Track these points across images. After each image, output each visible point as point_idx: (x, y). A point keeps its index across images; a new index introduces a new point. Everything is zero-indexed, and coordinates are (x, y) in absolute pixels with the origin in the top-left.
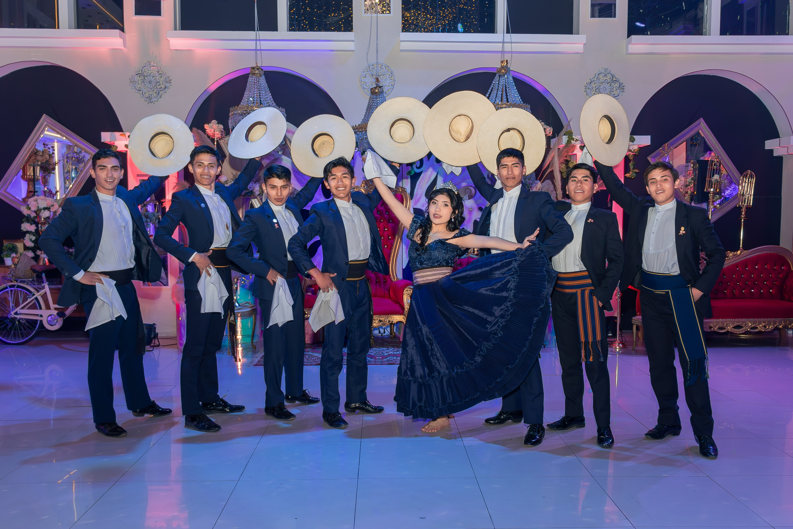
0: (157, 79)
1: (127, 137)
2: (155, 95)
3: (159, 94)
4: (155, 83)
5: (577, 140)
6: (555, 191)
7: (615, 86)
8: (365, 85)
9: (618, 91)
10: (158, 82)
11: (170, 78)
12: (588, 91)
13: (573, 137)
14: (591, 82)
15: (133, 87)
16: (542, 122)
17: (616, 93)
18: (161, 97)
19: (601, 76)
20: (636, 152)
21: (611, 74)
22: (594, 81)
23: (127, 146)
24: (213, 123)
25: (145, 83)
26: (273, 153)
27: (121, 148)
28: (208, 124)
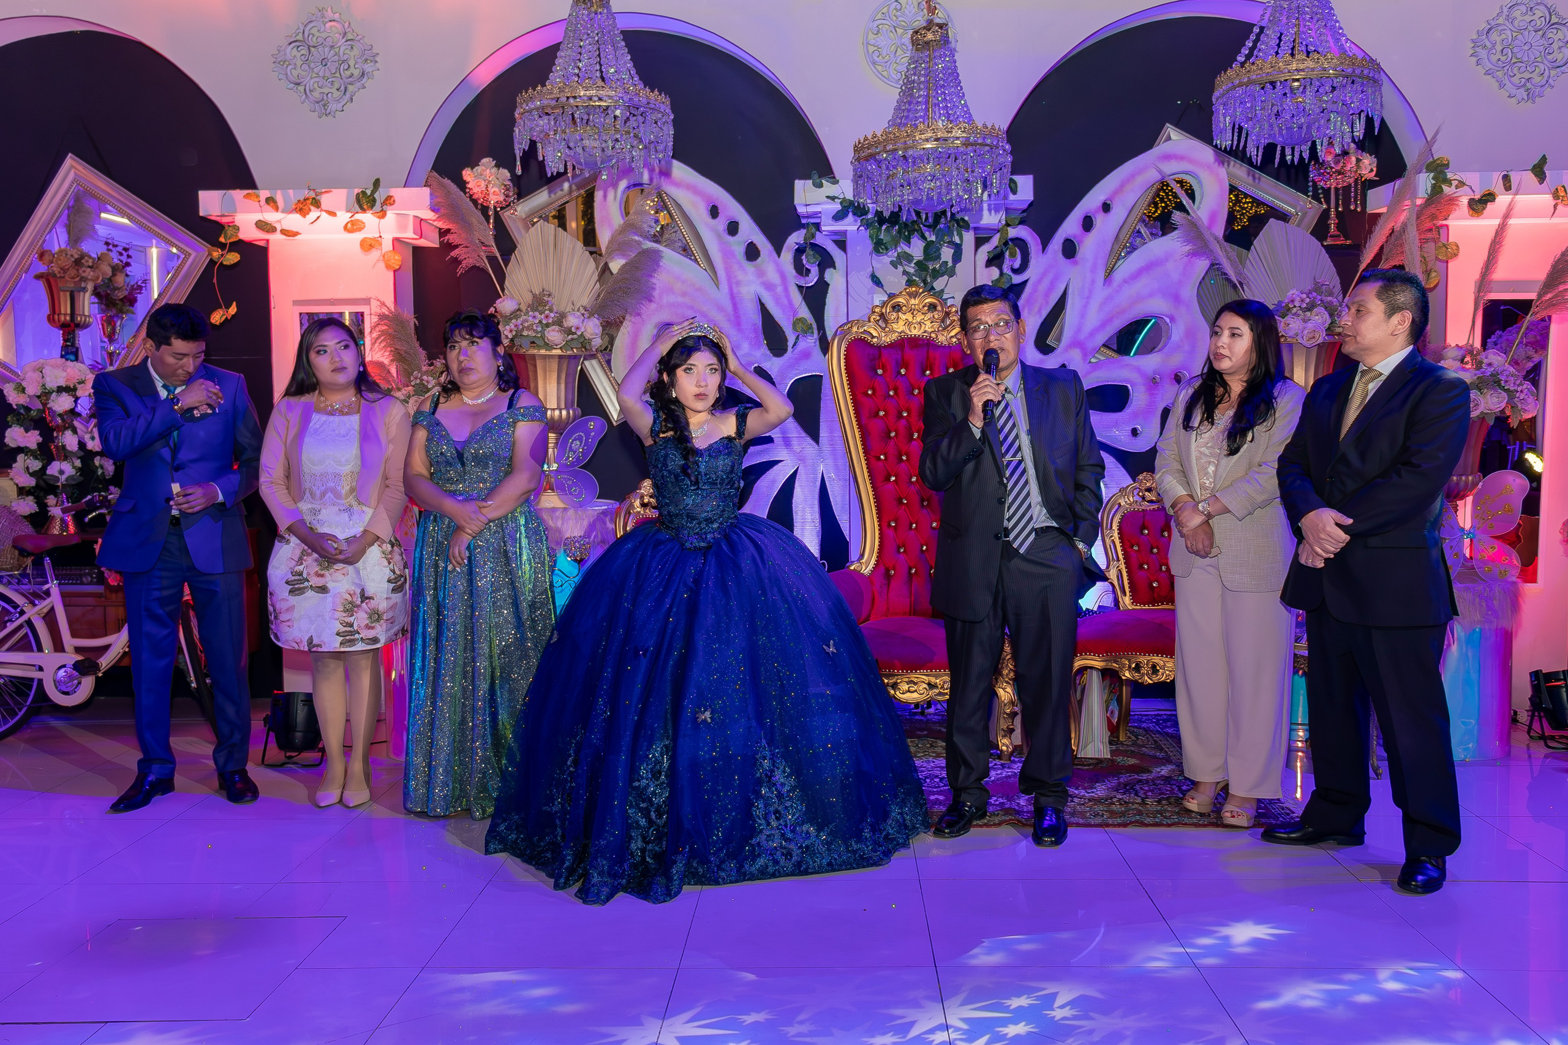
0: (341, 54)
1: (263, 202)
2: (337, 94)
3: (345, 91)
4: (337, 65)
5: (1461, 184)
7: (1556, 38)
8: (876, 53)
9: (1565, 51)
10: (343, 61)
11: (375, 51)
12: (1483, 54)
13: (1449, 176)
14: (1490, 29)
15: (281, 76)
17: (1560, 57)
18: (352, 100)
19: (1517, 13)
21: (1546, 7)
22: (1498, 25)
23: (262, 225)
24: (483, 165)
25: (312, 65)
26: (636, 238)
27: (248, 232)
28: (472, 169)
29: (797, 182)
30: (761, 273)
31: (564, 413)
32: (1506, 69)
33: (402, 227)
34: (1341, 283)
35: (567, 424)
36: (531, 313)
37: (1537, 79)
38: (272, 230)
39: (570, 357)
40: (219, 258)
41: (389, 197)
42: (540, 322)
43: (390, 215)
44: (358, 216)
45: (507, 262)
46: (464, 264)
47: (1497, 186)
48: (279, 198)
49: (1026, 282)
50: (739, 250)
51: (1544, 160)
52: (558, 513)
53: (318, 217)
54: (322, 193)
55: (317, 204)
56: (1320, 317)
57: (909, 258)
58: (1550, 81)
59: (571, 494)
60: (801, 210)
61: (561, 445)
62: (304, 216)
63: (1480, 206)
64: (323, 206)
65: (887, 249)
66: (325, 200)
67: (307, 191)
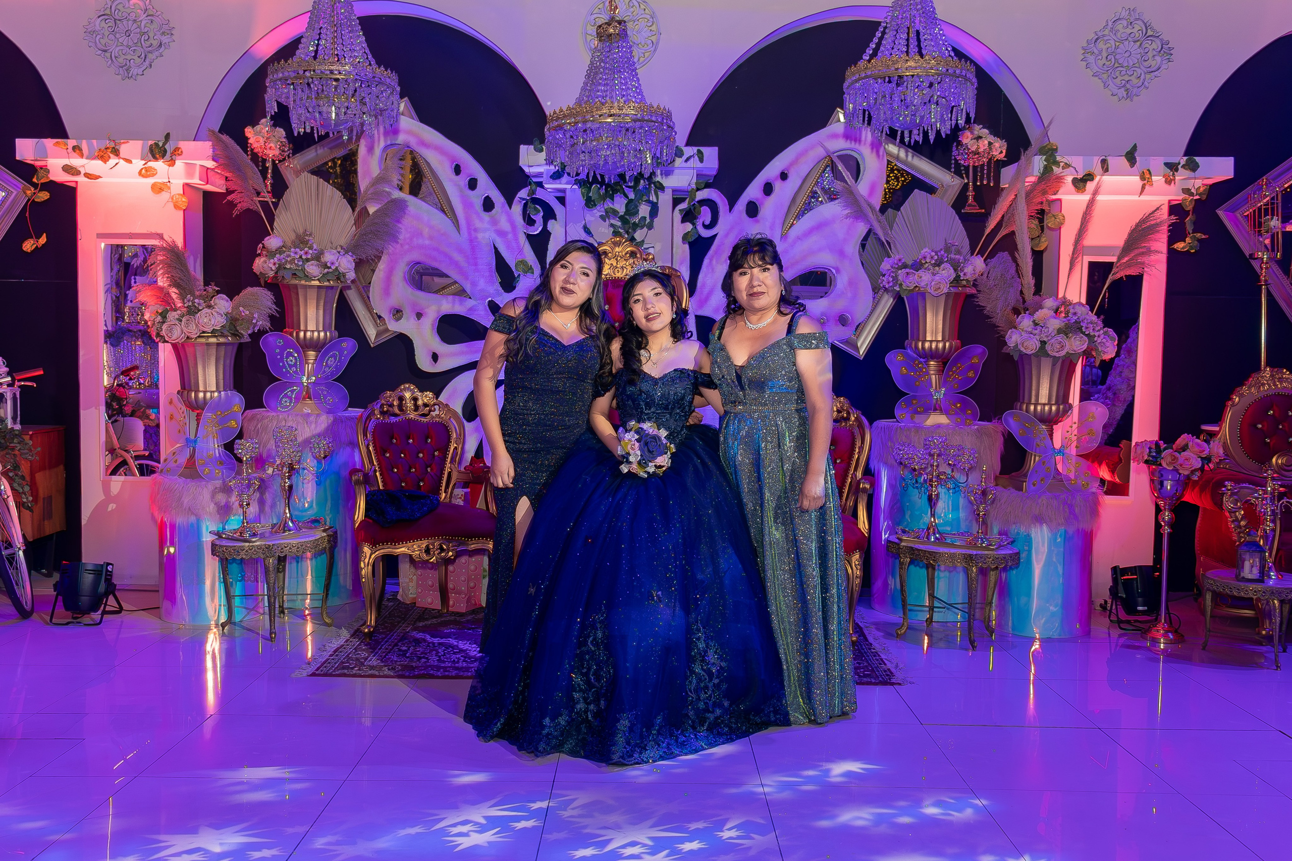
0: (142, 26)
1: (70, 150)
2: (138, 61)
3: (146, 58)
4: (139, 36)
5: (1067, 166)
6: (1019, 277)
7: (1151, 48)
9: (1158, 59)
10: (144, 33)
11: (171, 25)
12: (1091, 59)
13: (1058, 158)
14: (1097, 39)
15: (91, 44)
16: (983, 128)
17: (1153, 63)
18: (151, 66)
19: (1119, 26)
20: (1200, 195)
21: (1143, 22)
22: (1104, 36)
23: (67, 169)
24: (262, 124)
25: (118, 35)
26: (387, 189)
27: (57, 175)
28: (253, 127)
29: (522, 147)
30: (494, 222)
31: (322, 334)
32: (1109, 72)
33: (190, 174)
34: (970, 244)
35: (324, 344)
36: (293, 250)
37: (1135, 81)
38: (78, 173)
39: (327, 287)
40: (32, 196)
41: (177, 149)
42: (301, 257)
43: (179, 163)
44: (151, 164)
45: (276, 205)
46: (239, 207)
47: (1097, 169)
48: (84, 146)
49: (716, 235)
50: (478, 203)
51: (1135, 147)
52: (312, 418)
53: (117, 164)
54: (121, 144)
55: (116, 152)
56: (947, 272)
57: (615, 212)
58: (1146, 83)
59: (325, 402)
60: (527, 170)
61: (319, 361)
62: (105, 162)
63: (1081, 184)
64: (122, 155)
65: (595, 205)
66: (124, 149)
67: (108, 142)
